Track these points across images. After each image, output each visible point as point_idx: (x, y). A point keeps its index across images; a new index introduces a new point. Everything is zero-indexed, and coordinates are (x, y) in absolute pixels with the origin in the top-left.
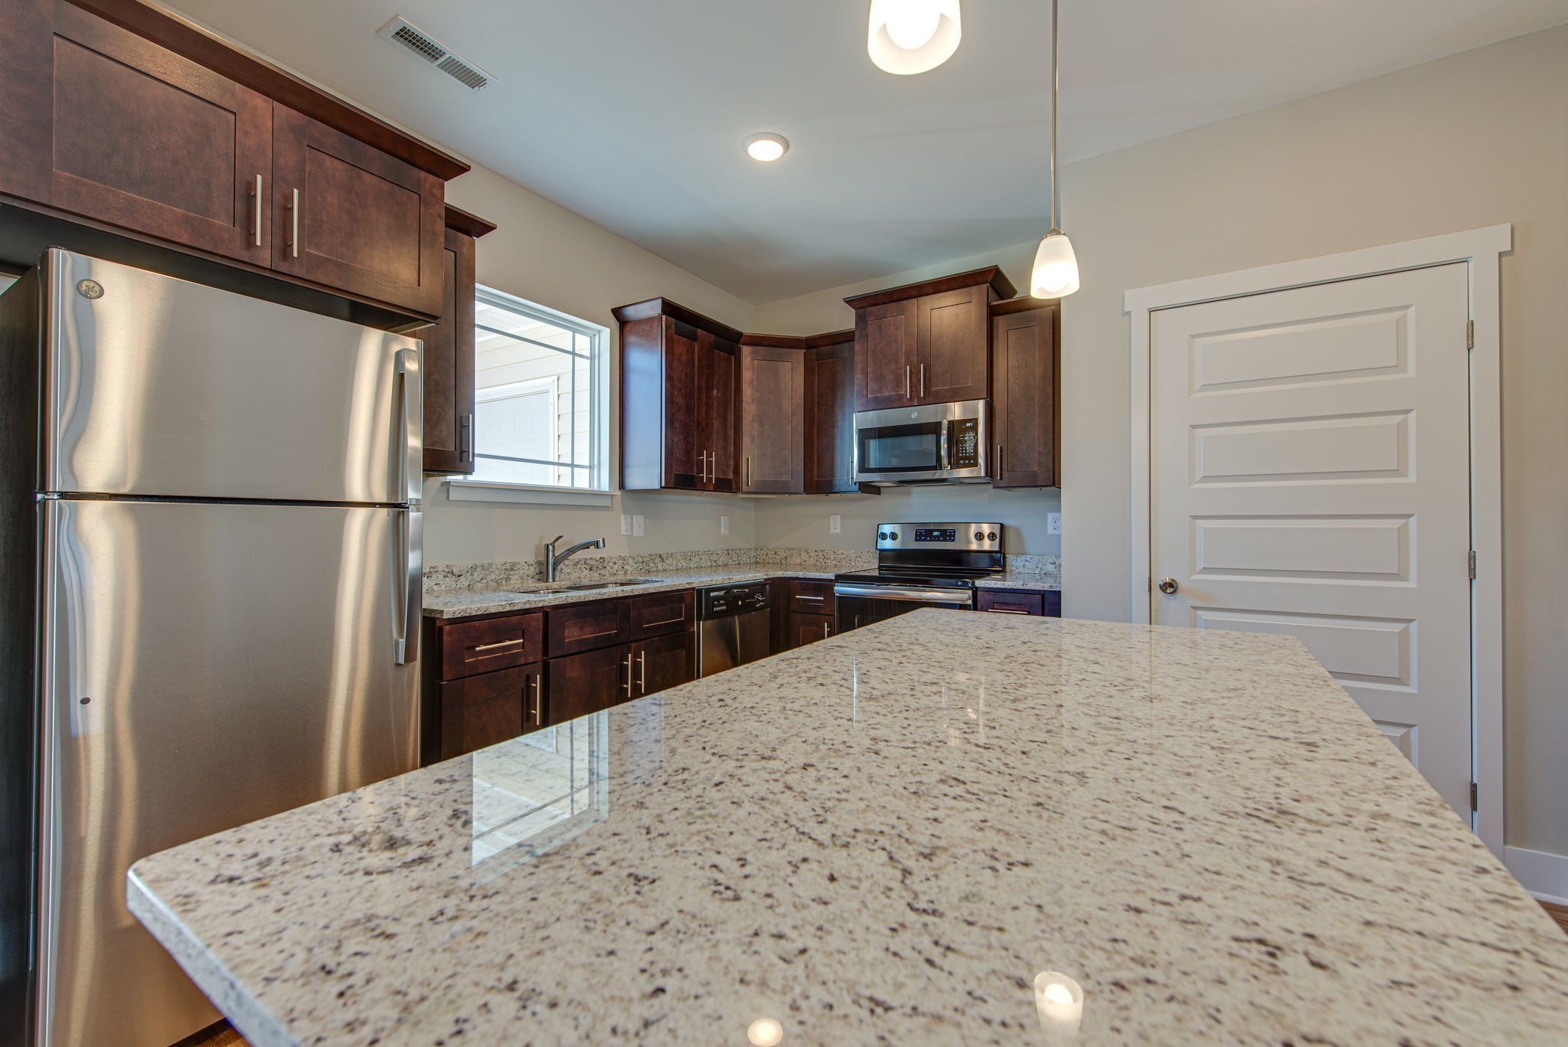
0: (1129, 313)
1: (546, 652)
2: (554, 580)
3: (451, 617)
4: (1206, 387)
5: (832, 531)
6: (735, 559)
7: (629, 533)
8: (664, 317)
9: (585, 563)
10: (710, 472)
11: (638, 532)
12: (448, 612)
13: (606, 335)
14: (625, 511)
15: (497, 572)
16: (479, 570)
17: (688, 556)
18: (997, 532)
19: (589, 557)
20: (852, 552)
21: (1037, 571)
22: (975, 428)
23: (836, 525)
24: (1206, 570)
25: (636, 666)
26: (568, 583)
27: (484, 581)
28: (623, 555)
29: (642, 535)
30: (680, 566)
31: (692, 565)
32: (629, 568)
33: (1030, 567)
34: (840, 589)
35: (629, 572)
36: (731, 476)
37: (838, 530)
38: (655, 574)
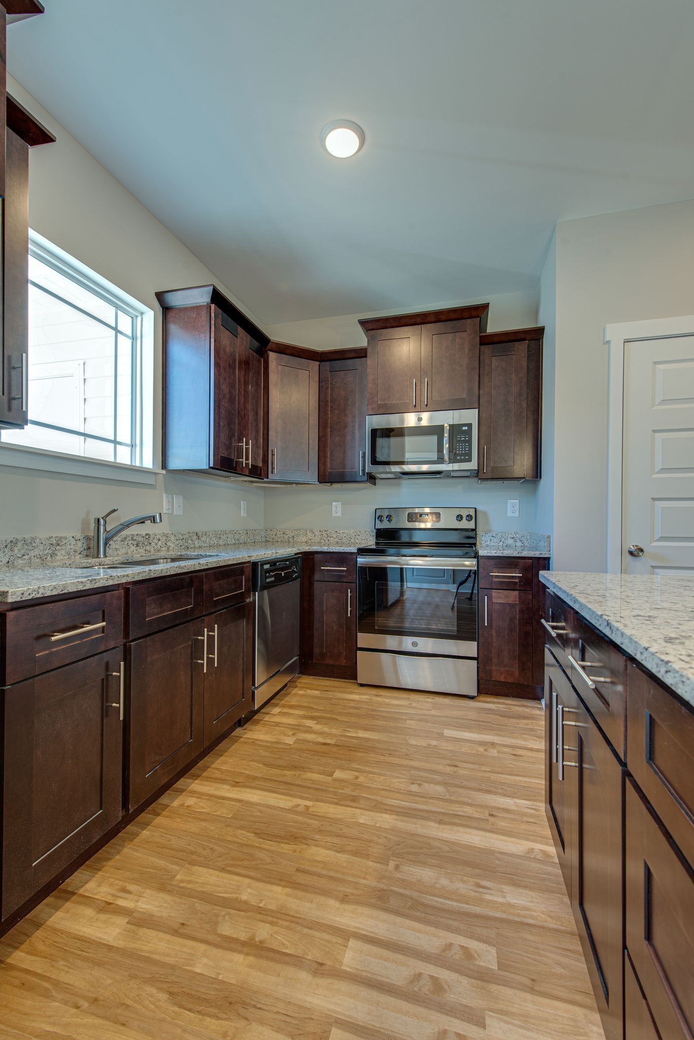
0: (608, 342)
1: (126, 634)
2: (105, 556)
3: (19, 599)
4: (664, 402)
5: (334, 514)
6: (251, 538)
7: (170, 512)
8: (213, 306)
9: (132, 539)
10: (247, 459)
11: (178, 511)
12: (14, 593)
13: (149, 318)
14: (167, 491)
15: (41, 547)
16: (20, 544)
17: (218, 535)
18: (473, 514)
19: (136, 533)
20: (352, 531)
21: (501, 544)
22: (469, 432)
23: (337, 509)
24: (662, 539)
25: (211, 638)
26: (121, 559)
27: (26, 557)
28: (166, 532)
29: (182, 514)
30: (212, 543)
31: (221, 542)
32: (171, 545)
33: (495, 541)
34: (361, 560)
35: (171, 548)
36: (260, 465)
37: (339, 514)
38: (192, 550)
